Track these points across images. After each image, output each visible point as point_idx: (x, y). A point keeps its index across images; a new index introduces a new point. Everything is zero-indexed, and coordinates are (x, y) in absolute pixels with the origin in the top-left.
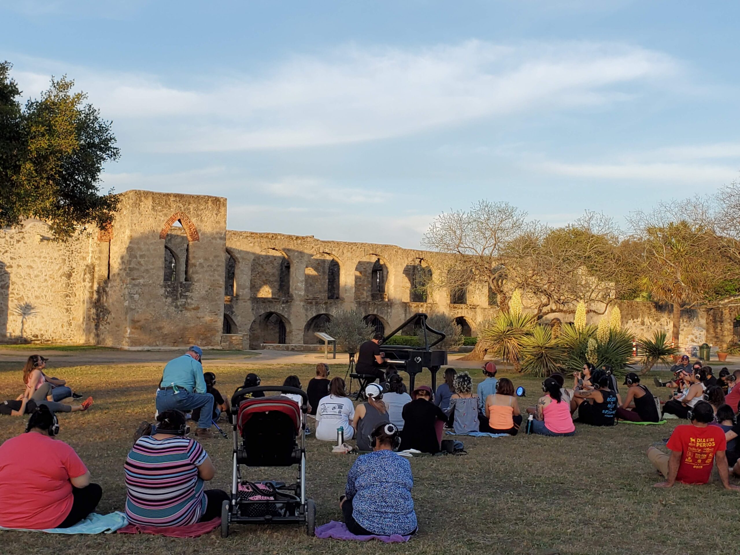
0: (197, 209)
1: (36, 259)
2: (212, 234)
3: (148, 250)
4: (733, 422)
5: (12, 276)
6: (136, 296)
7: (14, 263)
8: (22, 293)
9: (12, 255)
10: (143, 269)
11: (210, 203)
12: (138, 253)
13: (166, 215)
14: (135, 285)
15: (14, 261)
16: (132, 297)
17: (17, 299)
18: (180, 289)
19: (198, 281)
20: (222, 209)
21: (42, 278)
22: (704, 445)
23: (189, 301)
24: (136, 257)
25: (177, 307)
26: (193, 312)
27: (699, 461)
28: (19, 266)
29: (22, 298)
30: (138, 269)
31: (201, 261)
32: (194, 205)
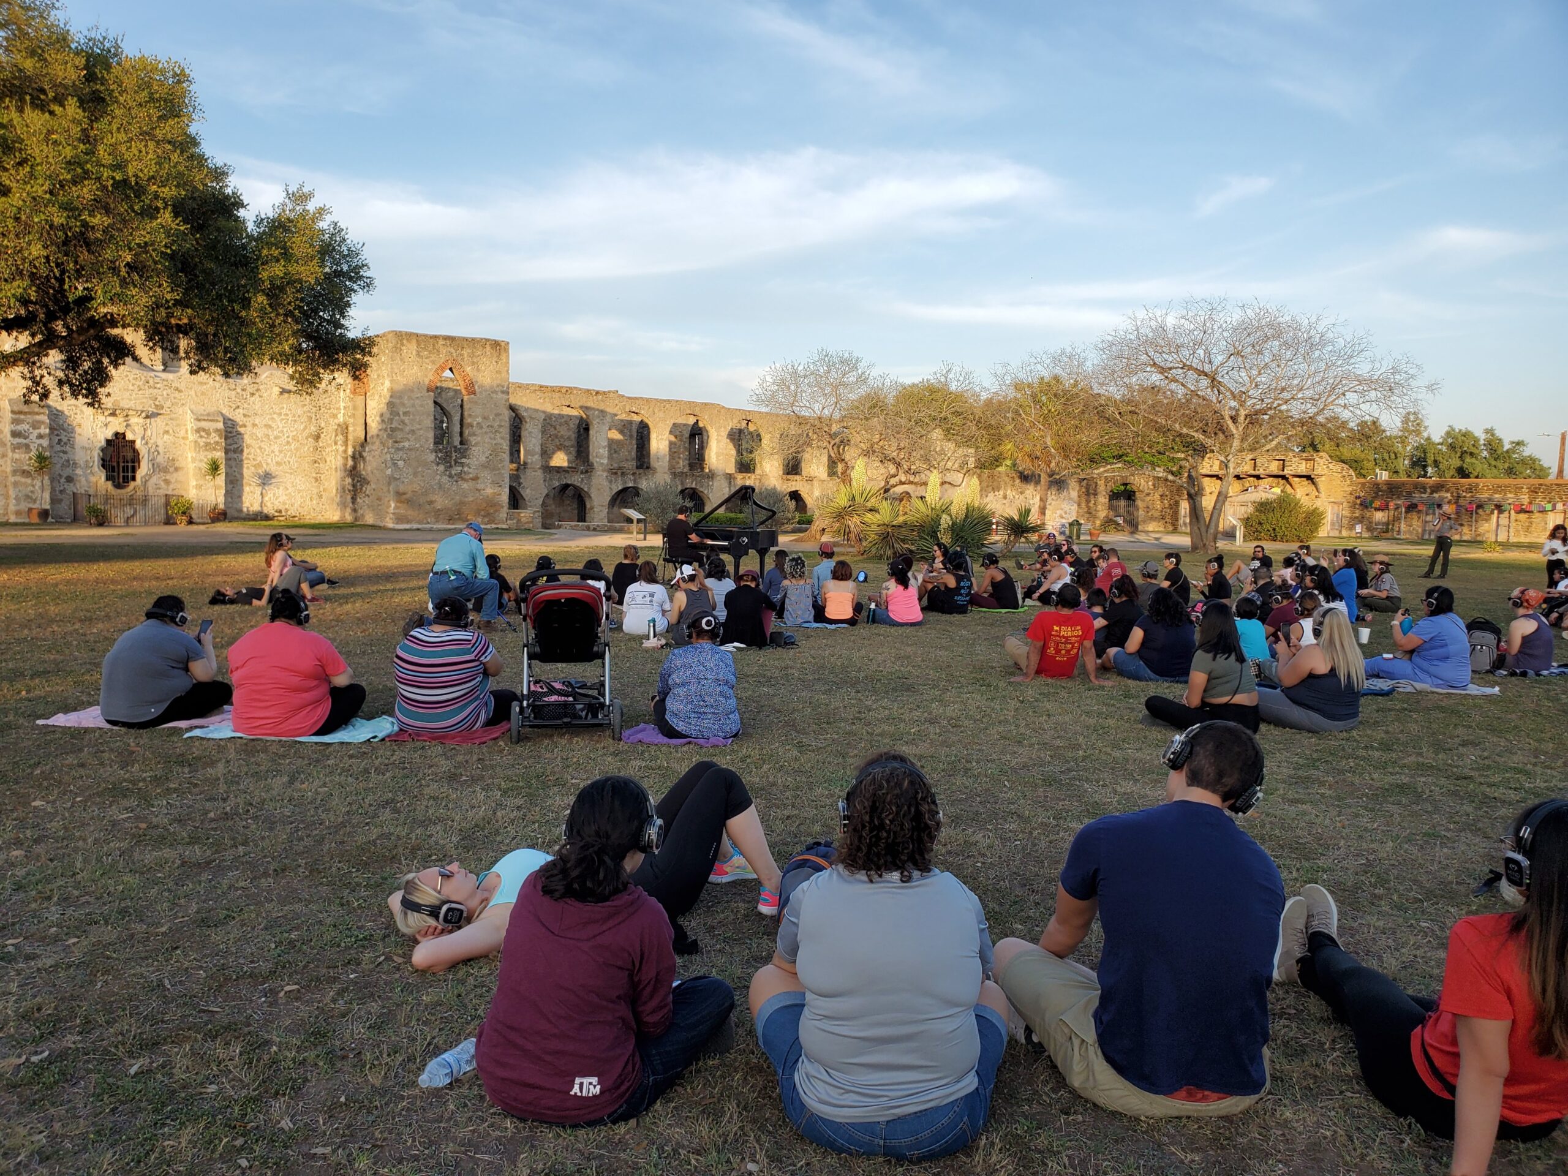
0: (472, 355)
1: (275, 416)
2: (492, 387)
3: (413, 406)
4: (1104, 608)
5: (246, 437)
6: (401, 463)
7: (249, 422)
8: (259, 459)
9: (245, 412)
10: (407, 429)
11: (488, 347)
12: (401, 410)
13: (433, 362)
14: (398, 449)
15: (248, 419)
16: (395, 464)
17: (254, 466)
18: (454, 454)
19: (476, 445)
20: (503, 356)
21: (283, 440)
22: (1069, 634)
23: (466, 469)
24: (398, 414)
25: (450, 476)
26: (471, 483)
27: (1063, 652)
28: (254, 425)
29: (259, 465)
30: (402, 430)
31: (479, 420)
32: (469, 351)
